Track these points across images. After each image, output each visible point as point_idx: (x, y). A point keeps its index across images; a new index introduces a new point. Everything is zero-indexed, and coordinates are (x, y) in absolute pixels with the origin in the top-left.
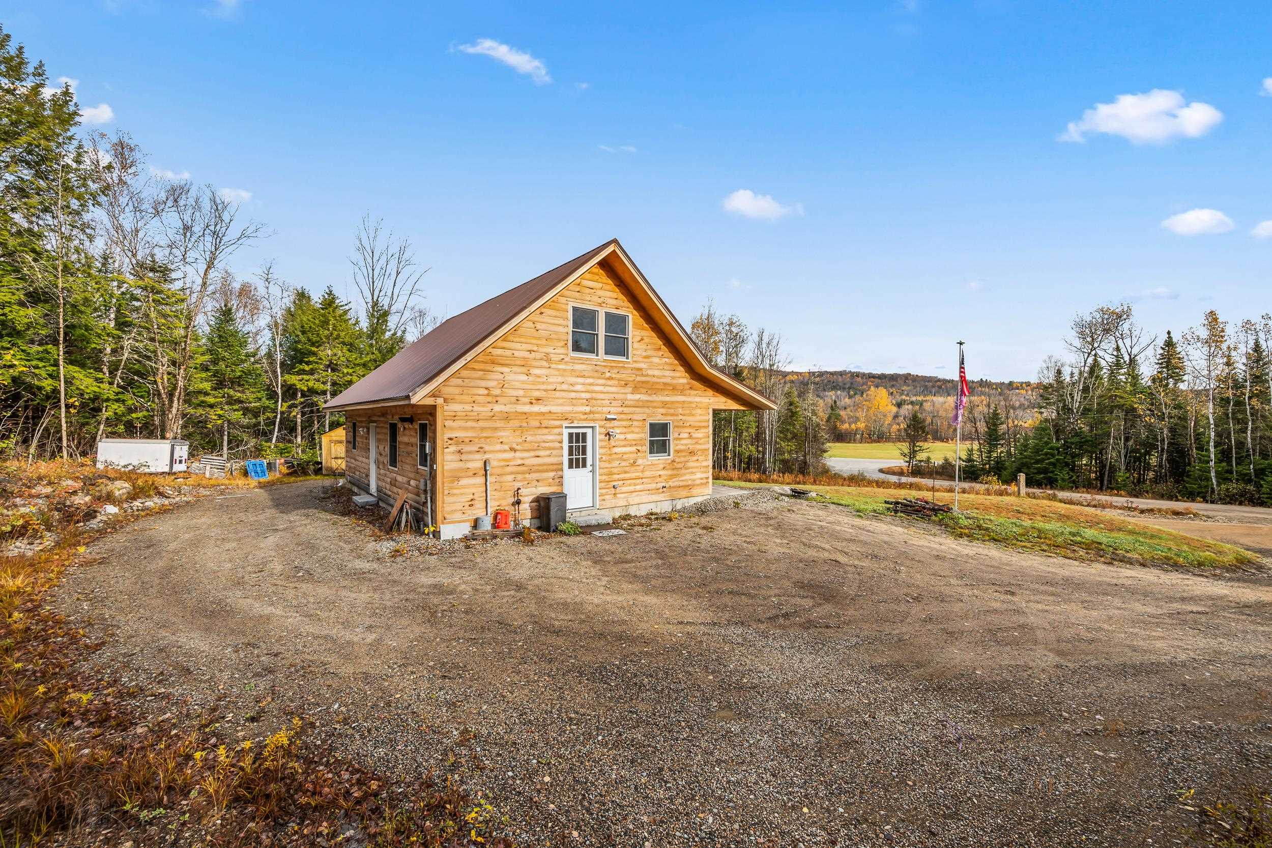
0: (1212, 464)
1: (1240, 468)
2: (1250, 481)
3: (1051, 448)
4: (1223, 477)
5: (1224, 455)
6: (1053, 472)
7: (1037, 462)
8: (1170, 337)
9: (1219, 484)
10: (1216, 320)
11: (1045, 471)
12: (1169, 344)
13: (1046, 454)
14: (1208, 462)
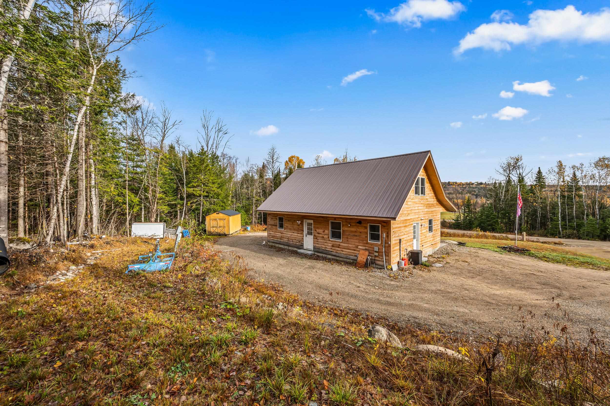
0: (560, 222)
1: (570, 224)
2: (574, 229)
3: (494, 215)
4: (564, 227)
5: (563, 219)
6: (494, 225)
7: (488, 221)
8: (540, 170)
9: (562, 231)
10: (561, 164)
11: (491, 225)
12: (539, 172)
13: (492, 218)
14: (558, 221)
